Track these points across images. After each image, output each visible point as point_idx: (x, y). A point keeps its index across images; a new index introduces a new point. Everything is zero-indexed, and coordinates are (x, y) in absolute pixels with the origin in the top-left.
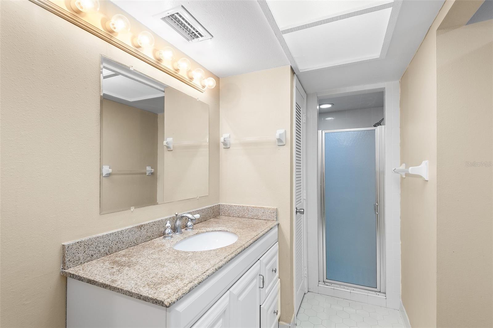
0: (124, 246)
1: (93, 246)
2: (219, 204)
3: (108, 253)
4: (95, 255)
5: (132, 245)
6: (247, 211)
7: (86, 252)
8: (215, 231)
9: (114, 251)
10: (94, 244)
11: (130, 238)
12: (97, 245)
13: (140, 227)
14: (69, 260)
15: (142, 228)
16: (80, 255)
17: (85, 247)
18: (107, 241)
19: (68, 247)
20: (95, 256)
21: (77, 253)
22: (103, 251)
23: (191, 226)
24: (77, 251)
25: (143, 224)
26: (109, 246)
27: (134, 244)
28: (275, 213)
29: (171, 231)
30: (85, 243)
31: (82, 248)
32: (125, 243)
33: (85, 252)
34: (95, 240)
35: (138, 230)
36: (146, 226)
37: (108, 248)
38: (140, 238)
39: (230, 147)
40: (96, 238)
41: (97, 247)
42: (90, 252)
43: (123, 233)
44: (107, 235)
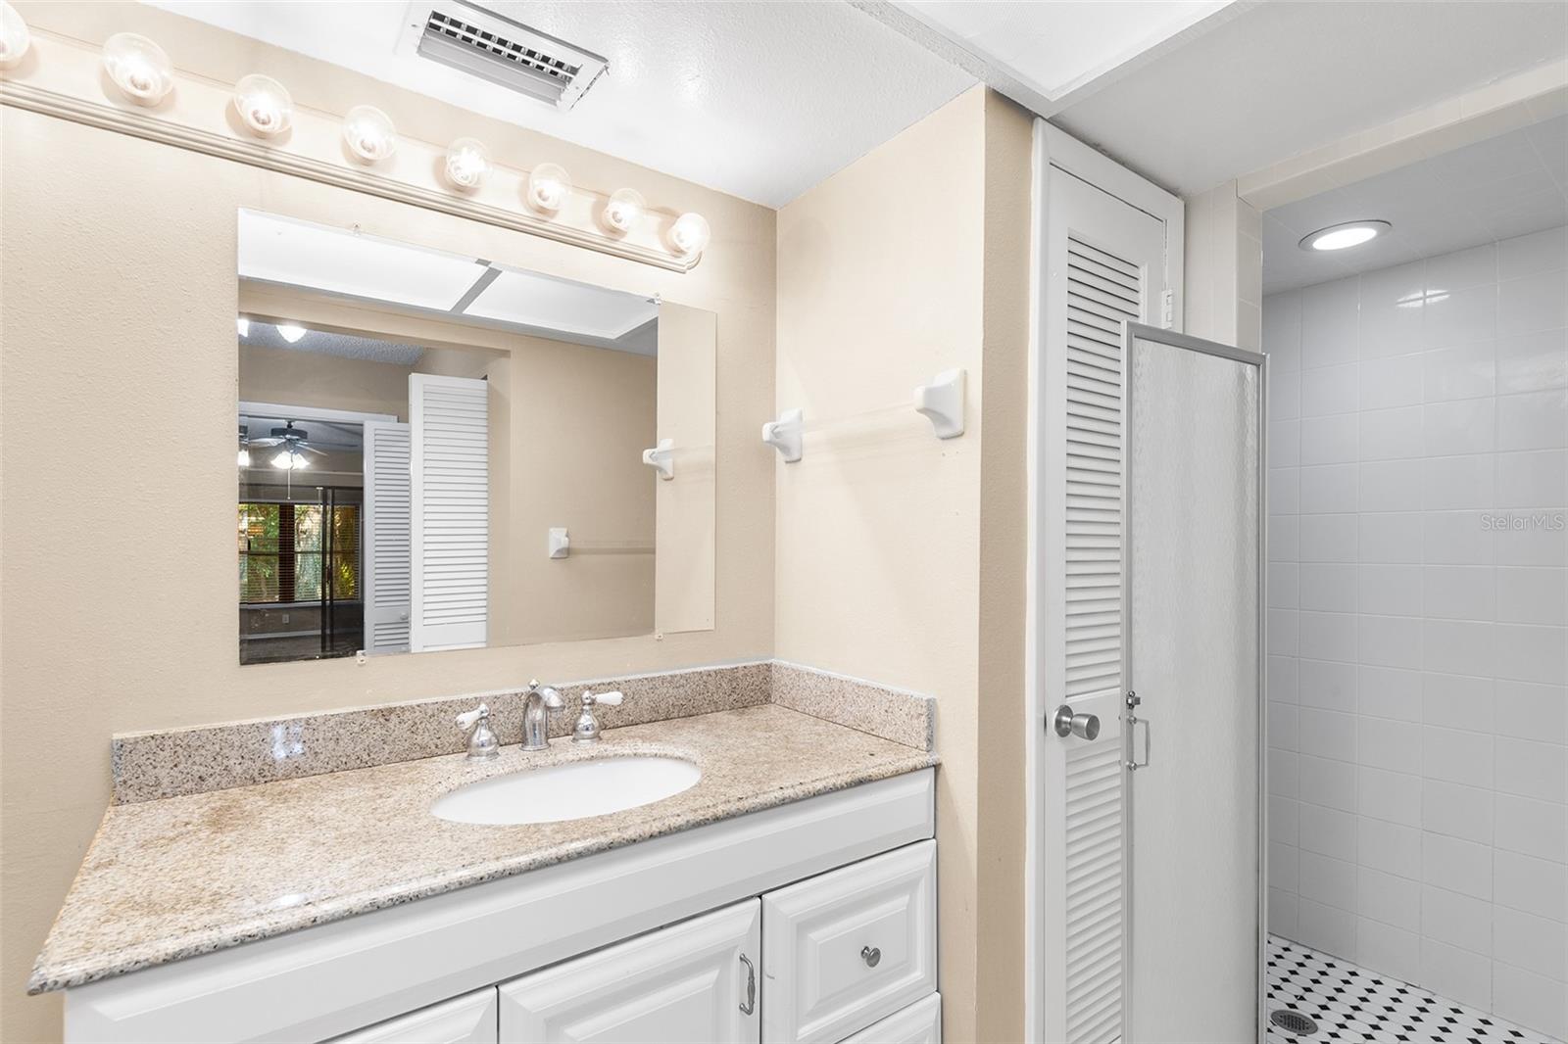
0: (319, 764)
1: (203, 752)
2: (768, 662)
3: (257, 779)
4: (211, 779)
5: (348, 765)
6: (841, 699)
7: (181, 767)
8: (665, 756)
9: (280, 775)
10: (208, 747)
11: (341, 743)
12: (218, 750)
13: (386, 714)
14: (125, 782)
15: (393, 716)
16: (162, 773)
17: (176, 752)
18: (253, 744)
19: (122, 746)
20: (211, 781)
21: (151, 767)
22: (240, 772)
23: (587, 729)
24: (151, 761)
25: (393, 705)
26: (262, 758)
27: (358, 761)
28: (923, 718)
29: (490, 740)
30: (178, 742)
31: (167, 753)
32: (322, 757)
33: (176, 766)
34: (210, 736)
35: (374, 721)
36: (407, 713)
37: (259, 764)
38: (385, 746)
39: (803, 459)
40: (215, 732)
41: (219, 758)
42: (195, 768)
43: (315, 727)
44: (254, 728)
